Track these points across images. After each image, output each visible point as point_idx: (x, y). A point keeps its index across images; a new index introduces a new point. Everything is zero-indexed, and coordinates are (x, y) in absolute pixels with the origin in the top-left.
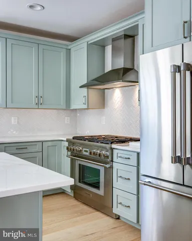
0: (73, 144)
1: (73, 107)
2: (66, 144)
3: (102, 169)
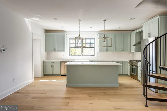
0: (132, 62)
1: (132, 51)
2: (129, 62)
3: (136, 68)
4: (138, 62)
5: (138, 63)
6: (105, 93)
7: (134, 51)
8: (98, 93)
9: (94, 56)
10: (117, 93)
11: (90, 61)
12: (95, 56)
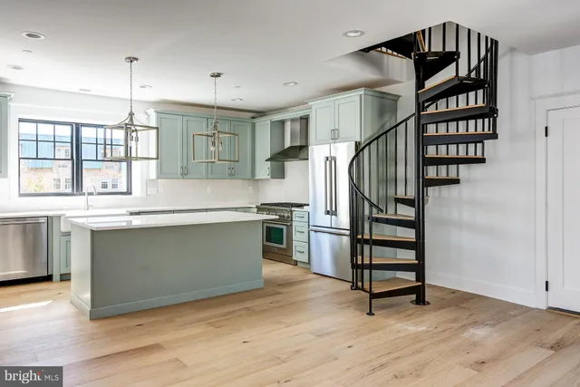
1: (257, 177)
2: (255, 210)
3: (284, 228)
4: (293, 209)
5: (291, 211)
6: (248, 309)
7: (269, 177)
8: (229, 313)
9: (129, 193)
10: (278, 302)
11: (132, 214)
12: (131, 194)
